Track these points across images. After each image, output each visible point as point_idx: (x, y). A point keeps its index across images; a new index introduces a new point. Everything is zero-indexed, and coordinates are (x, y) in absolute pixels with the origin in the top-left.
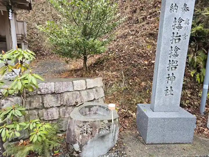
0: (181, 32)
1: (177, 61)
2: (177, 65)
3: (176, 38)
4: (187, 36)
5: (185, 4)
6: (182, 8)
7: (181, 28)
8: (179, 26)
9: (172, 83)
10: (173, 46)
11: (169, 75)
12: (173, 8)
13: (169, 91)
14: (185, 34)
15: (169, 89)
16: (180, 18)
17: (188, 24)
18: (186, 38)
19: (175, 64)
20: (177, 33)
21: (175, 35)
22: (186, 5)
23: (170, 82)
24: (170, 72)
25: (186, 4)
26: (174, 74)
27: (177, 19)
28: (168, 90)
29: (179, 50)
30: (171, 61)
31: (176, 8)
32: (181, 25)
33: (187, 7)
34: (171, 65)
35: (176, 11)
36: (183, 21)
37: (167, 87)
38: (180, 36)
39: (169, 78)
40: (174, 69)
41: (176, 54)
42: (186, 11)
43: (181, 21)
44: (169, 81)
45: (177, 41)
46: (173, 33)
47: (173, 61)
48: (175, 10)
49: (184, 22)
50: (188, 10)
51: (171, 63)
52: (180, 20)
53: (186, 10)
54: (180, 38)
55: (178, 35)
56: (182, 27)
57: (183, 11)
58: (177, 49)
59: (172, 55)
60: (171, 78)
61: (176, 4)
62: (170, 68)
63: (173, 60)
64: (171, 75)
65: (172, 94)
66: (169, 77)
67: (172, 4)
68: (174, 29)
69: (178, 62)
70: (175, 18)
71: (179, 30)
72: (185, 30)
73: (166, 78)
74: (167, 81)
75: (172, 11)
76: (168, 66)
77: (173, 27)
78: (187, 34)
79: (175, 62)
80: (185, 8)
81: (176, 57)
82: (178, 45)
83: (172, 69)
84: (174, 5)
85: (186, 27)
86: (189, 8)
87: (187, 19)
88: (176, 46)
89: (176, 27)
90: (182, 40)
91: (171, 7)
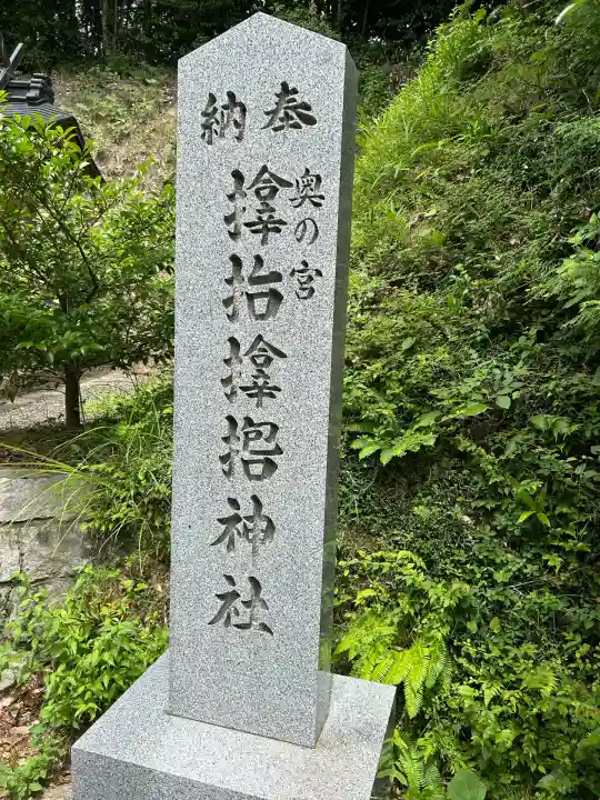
0: (282, 252)
1: (275, 427)
2: (279, 450)
3: (253, 290)
4: (319, 273)
5: (284, 85)
6: (267, 113)
7: (275, 226)
8: (265, 217)
9: (255, 551)
10: (245, 331)
11: (233, 503)
12: (218, 116)
13: (245, 603)
14: (305, 264)
15: (244, 588)
16: (264, 169)
17: (317, 205)
18: (312, 290)
19: (263, 445)
20: (259, 260)
21: (248, 269)
22: (295, 91)
24: (243, 488)
25: (291, 87)
26: (264, 500)
27: (249, 178)
28: (236, 595)
29: (278, 362)
30: (241, 423)
31: (237, 117)
32: (273, 210)
33: (299, 101)
34: (238, 445)
35: (236, 131)
36: (282, 191)
37: (230, 579)
38: (277, 277)
39: (240, 526)
40: (257, 469)
41: (260, 382)
42: (297, 126)
43: (275, 190)
44: (239, 542)
45: (261, 305)
46: (236, 261)
47: (249, 421)
48: (232, 131)
49: (291, 192)
50: (311, 121)
51: (242, 437)
52: (269, 181)
53: (297, 120)
54: (272, 285)
55: (262, 273)
56: (282, 222)
57: (276, 130)
58: (265, 353)
59: (243, 388)
60: (250, 525)
61: (231, 96)
62: (239, 468)
63: (252, 416)
64: (247, 508)
65: (265, 628)
66: (237, 519)
67: (213, 99)
68: (234, 235)
69: (278, 435)
70: (238, 176)
71: (264, 242)
72: (299, 240)
73: (221, 521)
74: (227, 540)
75: (214, 135)
76: (224, 449)
77: (232, 227)
78: (318, 266)
79: (261, 429)
80: (291, 113)
81: (266, 400)
82: (272, 331)
83: (247, 472)
84: (222, 100)
85: (309, 223)
86: (308, 108)
87: (307, 171)
88: (260, 338)
89: (246, 225)
90: (289, 299)
91: (205, 114)
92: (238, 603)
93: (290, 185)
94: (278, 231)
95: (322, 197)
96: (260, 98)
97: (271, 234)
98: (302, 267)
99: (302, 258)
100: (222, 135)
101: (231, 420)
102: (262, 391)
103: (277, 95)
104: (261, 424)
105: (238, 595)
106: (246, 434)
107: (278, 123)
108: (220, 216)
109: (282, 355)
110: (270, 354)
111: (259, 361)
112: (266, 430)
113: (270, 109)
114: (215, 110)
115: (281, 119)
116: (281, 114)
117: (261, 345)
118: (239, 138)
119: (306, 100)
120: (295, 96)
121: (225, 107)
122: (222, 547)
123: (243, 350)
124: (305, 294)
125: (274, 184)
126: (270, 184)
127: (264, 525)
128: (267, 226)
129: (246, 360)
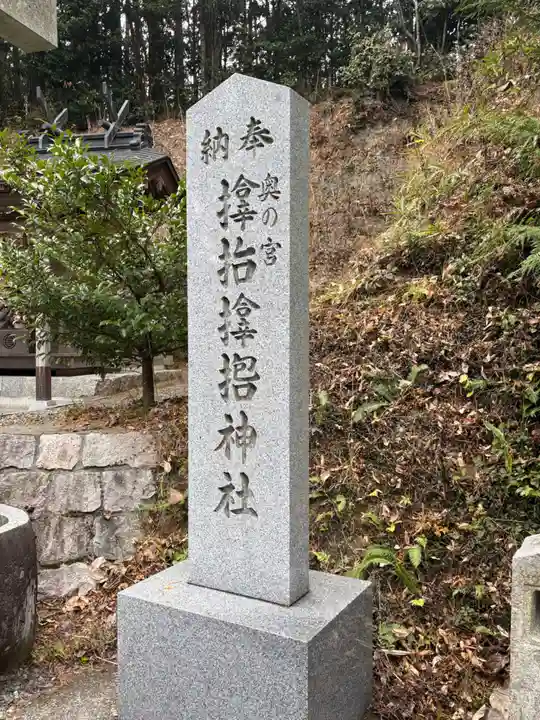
0: (255, 234)
1: (254, 360)
2: (257, 377)
3: (237, 262)
4: (279, 245)
5: (253, 119)
6: (242, 139)
7: (251, 215)
8: (243, 210)
9: (244, 455)
10: (232, 293)
11: (229, 417)
12: (211, 144)
13: (239, 493)
14: (269, 240)
15: (237, 482)
16: (242, 177)
17: (277, 198)
18: (275, 258)
19: (246, 373)
20: (240, 240)
21: (232, 249)
22: (259, 122)
23: (235, 450)
24: (234, 407)
25: (256, 119)
26: (249, 414)
27: (232, 184)
28: (231, 487)
29: (255, 312)
30: (232, 359)
31: (223, 144)
32: (248, 204)
33: (262, 128)
35: (223, 153)
36: (253, 191)
37: (227, 474)
38: (251, 251)
39: (233, 435)
40: (243, 392)
41: (244, 327)
42: (262, 145)
43: (249, 190)
44: (233, 447)
45: (242, 272)
46: (225, 242)
47: (237, 357)
48: (221, 153)
49: (258, 191)
50: (269, 140)
51: (233, 369)
52: (244, 185)
53: (261, 141)
54: (249, 257)
55: (243, 248)
56: (254, 212)
57: (248, 149)
58: (246, 306)
59: (233, 333)
60: (240, 434)
61: (219, 129)
62: (231, 391)
63: (239, 353)
64: (237, 421)
65: (252, 511)
66: (231, 429)
67: (208, 133)
68: (224, 225)
69: (257, 364)
70: (225, 183)
71: (243, 227)
72: (265, 223)
73: (220, 431)
74: (225, 446)
75: (209, 158)
76: (222, 378)
77: (222, 220)
78: (278, 241)
79: (245, 362)
80: (257, 136)
81: (248, 341)
82: (250, 290)
83: (237, 394)
84: (214, 133)
85: (271, 211)
86: (268, 132)
87: (269, 175)
88: (242, 296)
89: (232, 217)
90: (260, 266)
91: (203, 144)
92: (233, 494)
93: (258, 186)
94: (251, 218)
95: (279, 192)
96: (237, 130)
97: (247, 222)
98: (268, 242)
99: (267, 236)
100: (215, 158)
101: (225, 356)
102: (245, 334)
103: (248, 126)
104: (245, 358)
105: (234, 488)
106: (236, 366)
107: (249, 145)
108: (214, 212)
109: (257, 307)
110: (249, 307)
111: (243, 312)
112: (248, 362)
113: (244, 136)
114: (210, 140)
115: (251, 142)
116: (251, 138)
117: (243, 301)
118: (225, 157)
119: (266, 127)
120: (260, 125)
121: (216, 138)
122: (222, 451)
123: (232, 305)
124: (270, 261)
125: (248, 186)
126: (245, 186)
127: (249, 432)
128: (245, 216)
129: (234, 312)
